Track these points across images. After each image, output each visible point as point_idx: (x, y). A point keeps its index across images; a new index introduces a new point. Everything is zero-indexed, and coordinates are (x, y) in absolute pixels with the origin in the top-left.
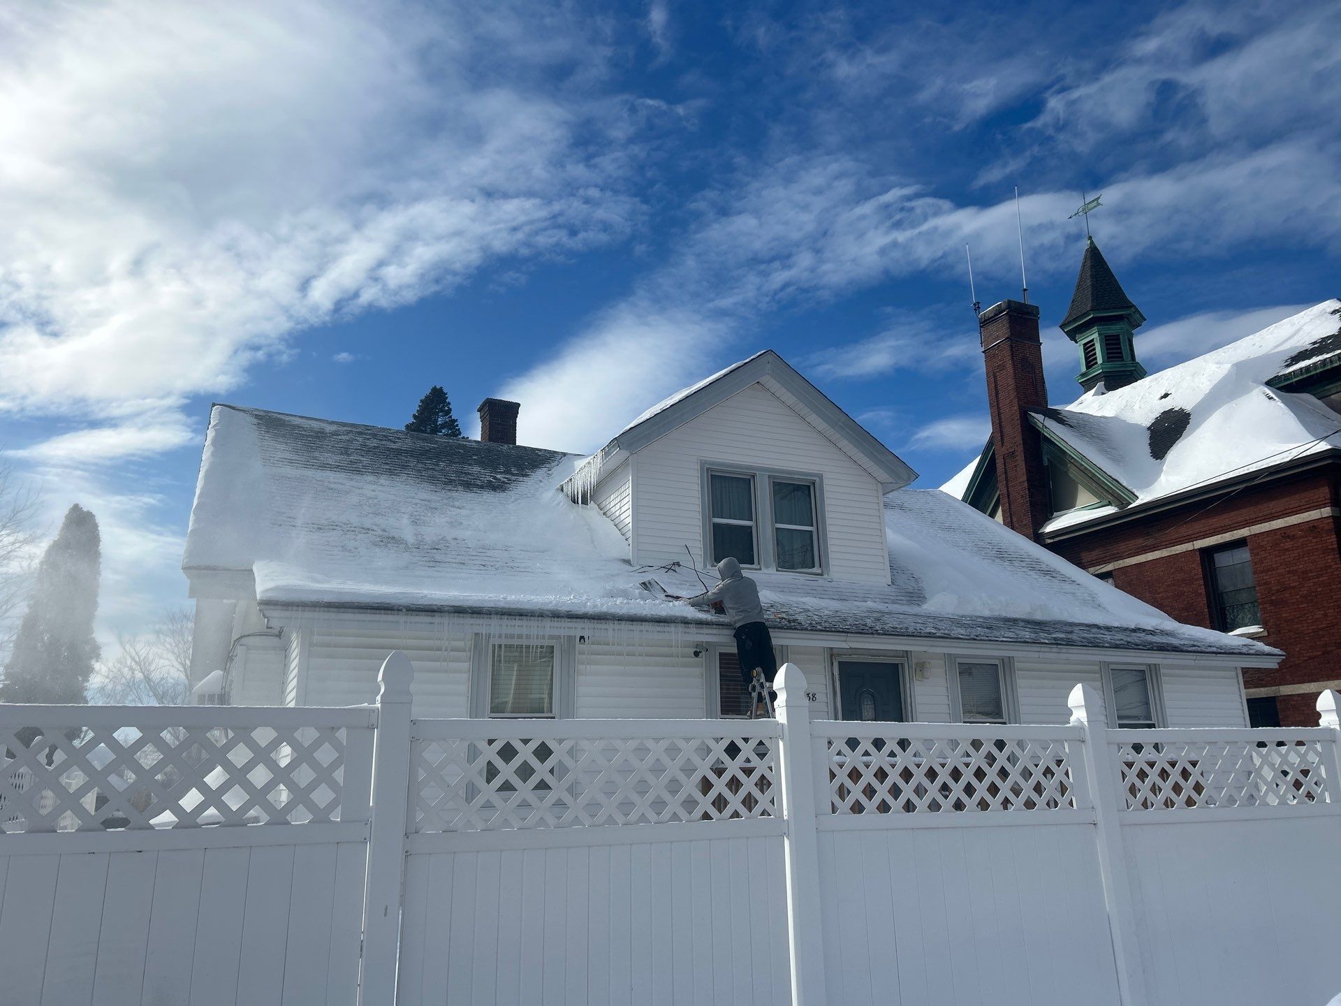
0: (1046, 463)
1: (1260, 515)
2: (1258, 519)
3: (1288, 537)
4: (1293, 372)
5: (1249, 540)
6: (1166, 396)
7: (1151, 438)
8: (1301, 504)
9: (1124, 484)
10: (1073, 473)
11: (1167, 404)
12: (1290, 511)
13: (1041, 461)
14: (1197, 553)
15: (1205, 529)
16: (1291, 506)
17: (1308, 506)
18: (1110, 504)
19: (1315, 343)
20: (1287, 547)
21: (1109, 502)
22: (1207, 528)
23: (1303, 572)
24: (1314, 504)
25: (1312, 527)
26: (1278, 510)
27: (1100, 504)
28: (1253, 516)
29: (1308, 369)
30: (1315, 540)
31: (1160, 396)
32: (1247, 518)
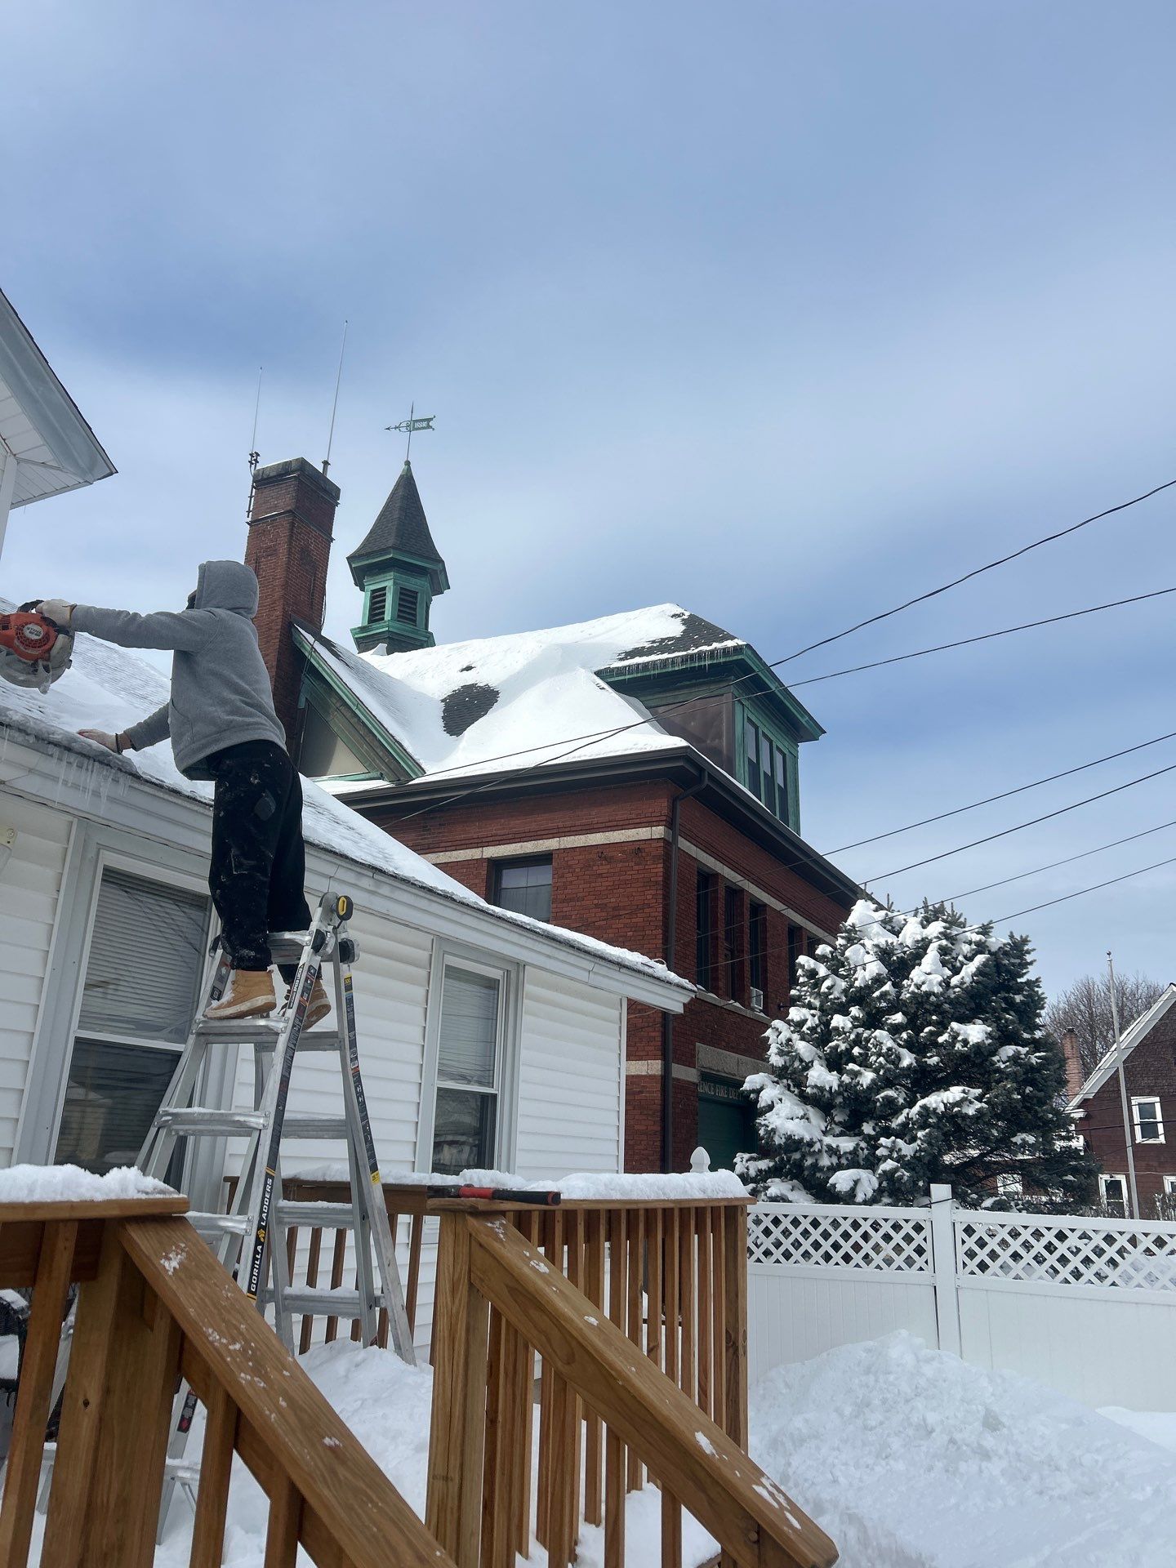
0: (302, 704)
1: (578, 823)
2: (572, 829)
3: (605, 859)
4: (629, 666)
5: (555, 856)
6: (469, 668)
7: (444, 711)
8: (630, 817)
9: (410, 750)
10: (337, 722)
11: (469, 678)
12: (615, 823)
13: (297, 700)
14: (485, 864)
15: (503, 832)
16: (617, 818)
17: (638, 821)
18: (381, 777)
19: (654, 642)
20: (600, 872)
21: (382, 774)
22: (506, 831)
23: (614, 909)
24: (645, 820)
25: (637, 850)
26: (601, 820)
27: (367, 776)
28: (568, 824)
29: (646, 666)
30: (636, 868)
31: (461, 668)
32: (561, 825)
